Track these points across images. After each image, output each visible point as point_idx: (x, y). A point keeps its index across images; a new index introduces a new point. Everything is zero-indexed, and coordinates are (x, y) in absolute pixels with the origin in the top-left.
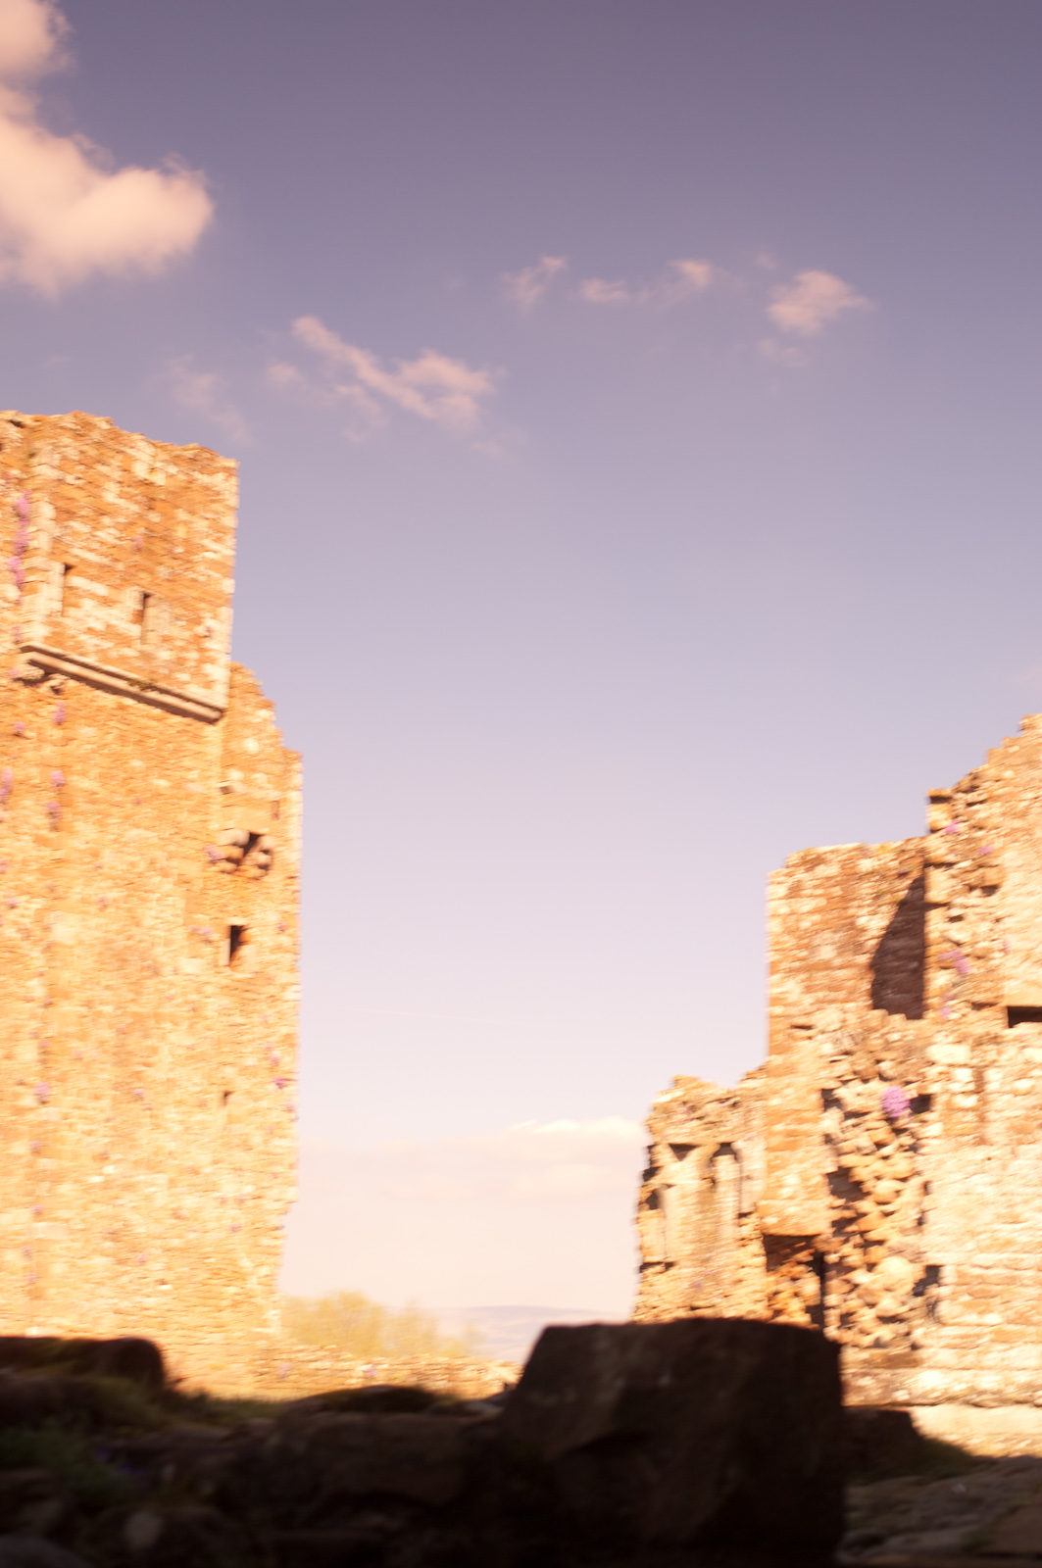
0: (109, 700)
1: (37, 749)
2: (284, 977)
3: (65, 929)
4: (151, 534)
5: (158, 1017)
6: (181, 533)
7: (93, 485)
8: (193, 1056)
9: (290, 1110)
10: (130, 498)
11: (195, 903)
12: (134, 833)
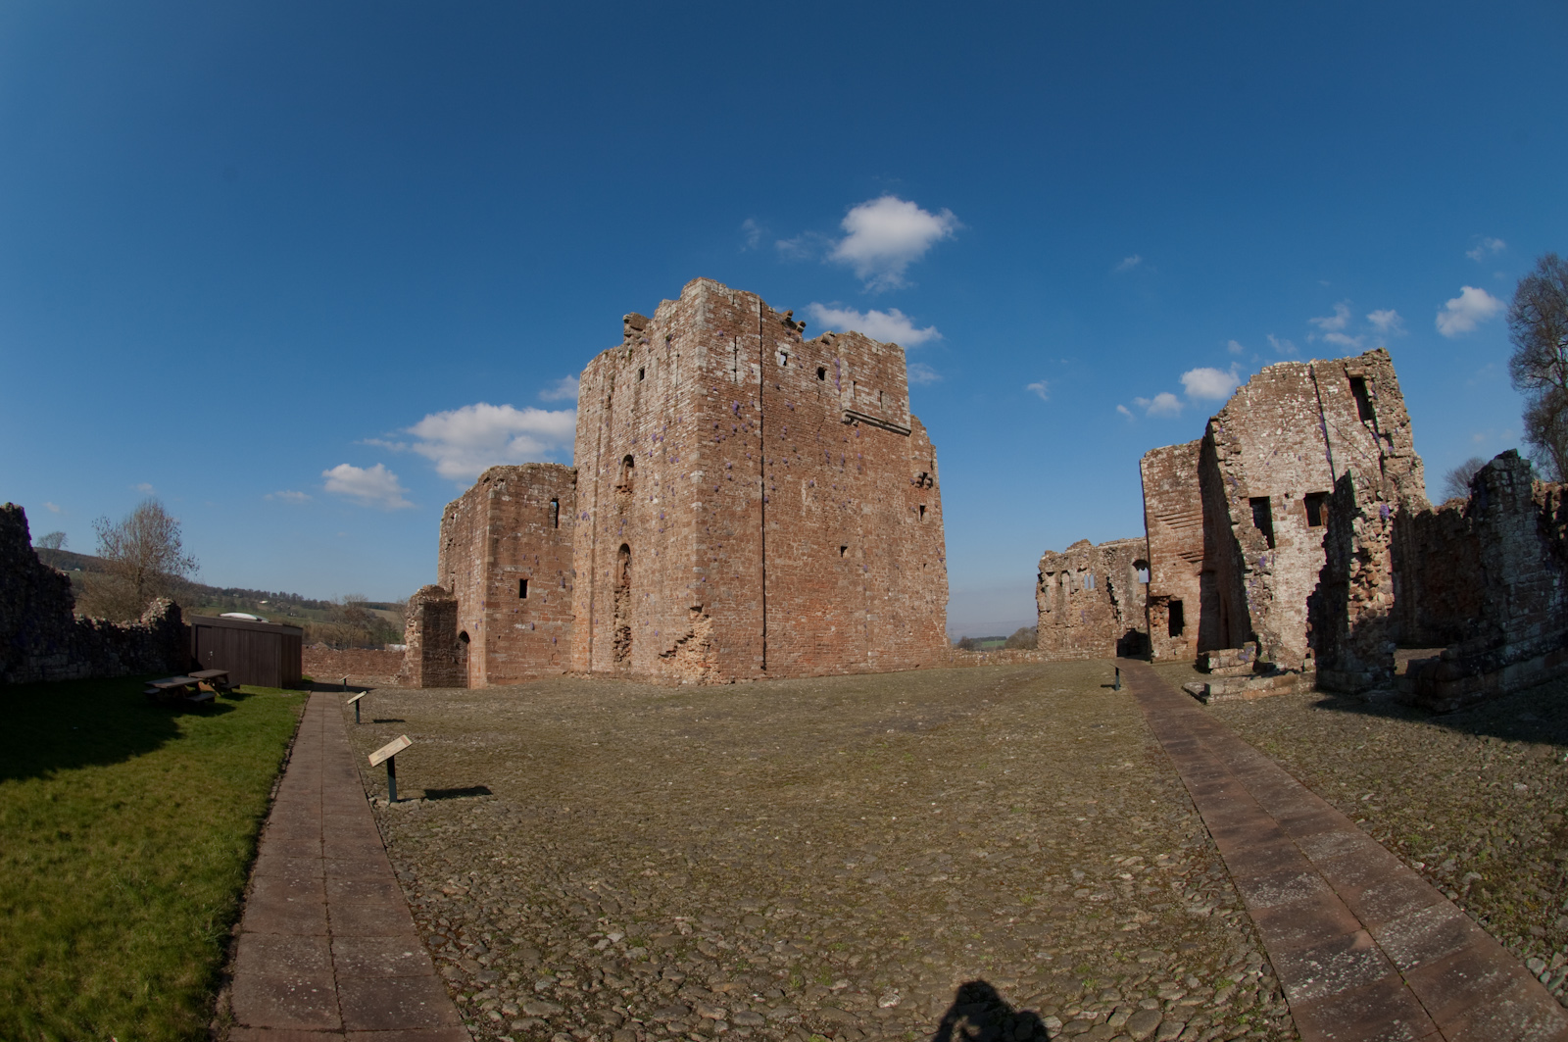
0: (873, 428)
1: (852, 446)
2: (939, 523)
3: (867, 509)
4: (880, 371)
5: (901, 539)
6: (890, 371)
7: (860, 355)
8: (913, 552)
9: (945, 569)
10: (872, 359)
11: (908, 499)
12: (886, 474)
